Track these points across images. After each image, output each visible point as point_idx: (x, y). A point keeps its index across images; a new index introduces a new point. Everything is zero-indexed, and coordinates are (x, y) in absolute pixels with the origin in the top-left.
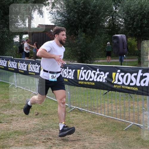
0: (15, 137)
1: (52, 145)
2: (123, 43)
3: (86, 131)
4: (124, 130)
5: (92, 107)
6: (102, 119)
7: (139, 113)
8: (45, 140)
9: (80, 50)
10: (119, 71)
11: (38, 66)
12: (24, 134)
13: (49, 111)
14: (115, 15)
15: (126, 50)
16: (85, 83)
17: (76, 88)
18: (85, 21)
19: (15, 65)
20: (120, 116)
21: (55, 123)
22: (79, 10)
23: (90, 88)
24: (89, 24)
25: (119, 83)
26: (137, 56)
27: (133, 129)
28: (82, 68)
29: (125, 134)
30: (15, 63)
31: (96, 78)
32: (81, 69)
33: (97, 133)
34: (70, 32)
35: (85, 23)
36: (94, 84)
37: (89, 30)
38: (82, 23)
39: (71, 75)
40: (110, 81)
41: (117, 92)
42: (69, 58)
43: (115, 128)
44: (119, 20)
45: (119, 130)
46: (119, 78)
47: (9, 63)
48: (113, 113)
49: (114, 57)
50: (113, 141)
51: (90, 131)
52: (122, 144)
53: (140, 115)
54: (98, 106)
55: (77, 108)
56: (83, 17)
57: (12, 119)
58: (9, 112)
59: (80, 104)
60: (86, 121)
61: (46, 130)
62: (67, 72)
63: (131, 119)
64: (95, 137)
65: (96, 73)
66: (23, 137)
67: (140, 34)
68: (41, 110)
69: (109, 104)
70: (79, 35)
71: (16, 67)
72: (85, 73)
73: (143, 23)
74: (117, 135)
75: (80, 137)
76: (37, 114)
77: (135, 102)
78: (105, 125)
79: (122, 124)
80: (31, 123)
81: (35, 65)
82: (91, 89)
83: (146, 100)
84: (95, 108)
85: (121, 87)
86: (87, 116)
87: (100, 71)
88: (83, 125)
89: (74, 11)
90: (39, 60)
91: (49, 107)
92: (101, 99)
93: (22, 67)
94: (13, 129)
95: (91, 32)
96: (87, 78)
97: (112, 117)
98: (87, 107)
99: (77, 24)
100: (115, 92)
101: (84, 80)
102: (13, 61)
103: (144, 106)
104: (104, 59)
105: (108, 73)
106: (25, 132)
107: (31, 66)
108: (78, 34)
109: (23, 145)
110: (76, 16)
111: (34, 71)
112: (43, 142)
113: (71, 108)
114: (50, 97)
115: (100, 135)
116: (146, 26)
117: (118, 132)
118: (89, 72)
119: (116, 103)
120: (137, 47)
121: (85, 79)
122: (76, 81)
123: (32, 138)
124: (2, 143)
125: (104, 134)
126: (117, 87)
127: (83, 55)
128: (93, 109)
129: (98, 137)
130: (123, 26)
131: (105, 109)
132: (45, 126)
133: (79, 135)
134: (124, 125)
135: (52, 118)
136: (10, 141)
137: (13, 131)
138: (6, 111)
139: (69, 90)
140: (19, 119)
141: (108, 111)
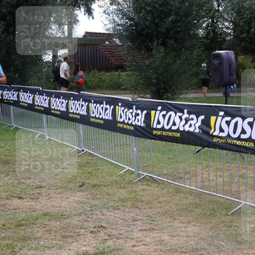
0: (44, 223)
1: (106, 237)
2: (230, 65)
3: (164, 215)
4: (230, 213)
5: (176, 174)
6: (191, 195)
8: (96, 229)
9: (156, 75)
10: (222, 113)
11: (84, 103)
12: (59, 218)
13: (102, 180)
14: (218, 15)
15: (235, 76)
16: (164, 133)
17: (149, 141)
18: (164, 27)
19: (46, 101)
20: (223, 190)
21: (112, 201)
22: (155, 7)
23: (172, 142)
24: (172, 32)
28: (159, 108)
29: (231, 222)
30: (46, 97)
32: (156, 110)
33: (182, 218)
34: (139, 45)
35: (164, 30)
36: (179, 135)
37: (172, 41)
38: (160, 29)
39: (139, 120)
40: (208, 130)
41: (219, 150)
42: (136, 89)
43: (214, 210)
44: (225, 25)
45: (221, 214)
46: (221, 126)
47: (37, 97)
48: (211, 185)
50: (211, 233)
51: (171, 215)
52: (225, 238)
54: (186, 173)
55: (150, 177)
56: (161, 19)
57: (39, 192)
58: (35, 180)
59: (155, 169)
60: (165, 199)
61: (97, 212)
63: (242, 195)
64: (179, 225)
66: (58, 223)
68: (88, 179)
69: (205, 169)
70: (153, 51)
72: (164, 116)
74: (218, 223)
75: (154, 225)
76: (81, 184)
77: (252, 167)
78: (197, 205)
79: (225, 204)
80: (72, 199)
81: (79, 102)
82: (174, 144)
84: (180, 176)
85: (226, 141)
86: (167, 189)
87: (189, 113)
88: (158, 204)
89: (146, 10)
90: (85, 94)
91: (102, 173)
92: (191, 161)
94: (41, 210)
95: (175, 46)
97: (208, 192)
98: (166, 175)
99: (150, 31)
100: (214, 149)
101: (163, 129)
102: (43, 95)
104: (197, 91)
105: (202, 117)
106: (62, 215)
107: (74, 104)
108: (151, 50)
109: (58, 237)
110: (149, 19)
111: (78, 112)
112: (91, 232)
113: (139, 175)
114: (105, 156)
115: (188, 222)
117: (218, 217)
119: (217, 168)
121: (163, 126)
122: (149, 130)
123: (73, 224)
124: (22, 233)
125: (194, 221)
126: (218, 141)
127: (160, 85)
128: (177, 178)
129: (184, 225)
130: (231, 36)
131: (198, 178)
132: (95, 206)
133: (152, 221)
134: (230, 205)
135: (107, 191)
136: (36, 229)
137: (41, 212)
138: (30, 179)
139: (135, 145)
140: (51, 194)
141: (203, 182)
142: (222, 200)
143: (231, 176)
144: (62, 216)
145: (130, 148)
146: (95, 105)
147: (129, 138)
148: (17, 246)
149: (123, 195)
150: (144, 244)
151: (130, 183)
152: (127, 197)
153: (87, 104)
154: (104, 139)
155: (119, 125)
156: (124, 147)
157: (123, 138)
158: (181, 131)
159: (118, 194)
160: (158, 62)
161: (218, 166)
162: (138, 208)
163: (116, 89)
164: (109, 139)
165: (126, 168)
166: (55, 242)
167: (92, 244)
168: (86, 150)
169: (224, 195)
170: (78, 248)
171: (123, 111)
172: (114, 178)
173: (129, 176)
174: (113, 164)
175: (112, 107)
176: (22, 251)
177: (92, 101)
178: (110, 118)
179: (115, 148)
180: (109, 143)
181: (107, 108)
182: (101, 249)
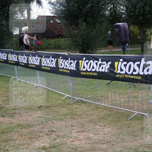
0: (18, 130)
1: (56, 137)
2: (125, 31)
3: (90, 122)
4: (129, 119)
5: (96, 98)
6: (105, 110)
7: (144, 102)
8: (49, 133)
9: (82, 40)
10: (121, 60)
11: (38, 58)
12: (27, 127)
13: (52, 103)
14: (116, 3)
15: (128, 38)
16: (87, 74)
17: (79, 79)
18: (85, 11)
19: (16, 58)
20: (124, 106)
21: (58, 115)
23: (93, 78)
24: (90, 13)
25: (122, 72)
26: (140, 44)
27: (138, 118)
28: (84, 59)
29: (130, 124)
30: (16, 56)
31: (99, 69)
32: (82, 60)
33: (101, 123)
34: (70, 22)
35: (85, 13)
36: (96, 74)
37: (90, 19)
38: (83, 12)
39: (73, 66)
40: (113, 70)
41: (121, 82)
42: (70, 49)
43: (119, 118)
44: (121, 8)
45: (124, 120)
47: (9, 56)
48: (117, 103)
49: (116, 46)
50: (118, 132)
51: (94, 122)
52: (127, 134)
53: (144, 104)
54: (102, 97)
55: (80, 100)
56: (83, 6)
57: (14, 112)
59: (83, 95)
60: (90, 112)
61: (50, 123)
62: (69, 63)
63: (136, 108)
64: (99, 128)
65: (99, 63)
66: (27, 130)
67: (143, 21)
69: (113, 94)
71: (16, 60)
72: (87, 63)
73: (145, 11)
74: (122, 125)
75: (84, 128)
76: (39, 106)
77: (140, 91)
78: (109, 116)
79: (126, 114)
80: (34, 115)
81: (35, 57)
82: (94, 79)
83: (150, 88)
84: (98, 98)
85: (124, 76)
86: (91, 107)
87: (102, 61)
88: (86, 116)
90: (39, 52)
91: (52, 99)
92: (105, 89)
93: (23, 59)
94: (16, 123)
95: (92, 21)
96: (89, 68)
97: (116, 107)
98: (90, 98)
99: (77, 13)
100: (118, 82)
101: (87, 71)
102: (13, 54)
103: (148, 94)
104: (106, 48)
105: (110, 63)
107: (32, 58)
108: (78, 24)
109: (27, 138)
110: (76, 6)
111: (34, 63)
112: (47, 135)
113: (74, 99)
114: (53, 89)
115: (105, 126)
116: (148, 14)
117: (122, 122)
118: (91, 63)
119: (120, 93)
120: (139, 35)
121: (87, 69)
122: (78, 72)
123: (36, 130)
124: (5, 137)
125: (108, 125)
126: (119, 76)
127: (84, 45)
128: (97, 100)
129: (102, 128)
130: (125, 14)
131: (109, 99)
132: (48, 119)
133: (83, 126)
134: (129, 114)
135: (56, 110)
136: (13, 134)
137: (16, 124)
138: (9, 105)
139: (71, 82)
140: (22, 113)
141: (112, 101)
142: (124, 112)
143: (129, 97)
144: (29, 126)
145: (68, 83)
146: (45, 59)
147: (67, 77)
148: (2, 145)
149: (65, 111)
150: (78, 140)
151: (69, 104)
152: (68, 112)
153: (40, 58)
154: (52, 79)
155: (60, 70)
156: (65, 83)
157: (63, 77)
158: (98, 72)
159: (62, 111)
160: (82, 32)
161: (121, 92)
162: (74, 119)
163: (58, 49)
164: (55, 79)
165: (66, 96)
166: (25, 141)
167: (47, 142)
168: (41, 86)
169: (125, 109)
170: (39, 144)
171: (63, 61)
172: (59, 102)
173: (68, 100)
174: (58, 93)
175: (56, 59)
176: (5, 148)
177: (44, 56)
178: (55, 66)
179: (59, 84)
180: (55, 81)
181: (53, 60)
182: (53, 144)
